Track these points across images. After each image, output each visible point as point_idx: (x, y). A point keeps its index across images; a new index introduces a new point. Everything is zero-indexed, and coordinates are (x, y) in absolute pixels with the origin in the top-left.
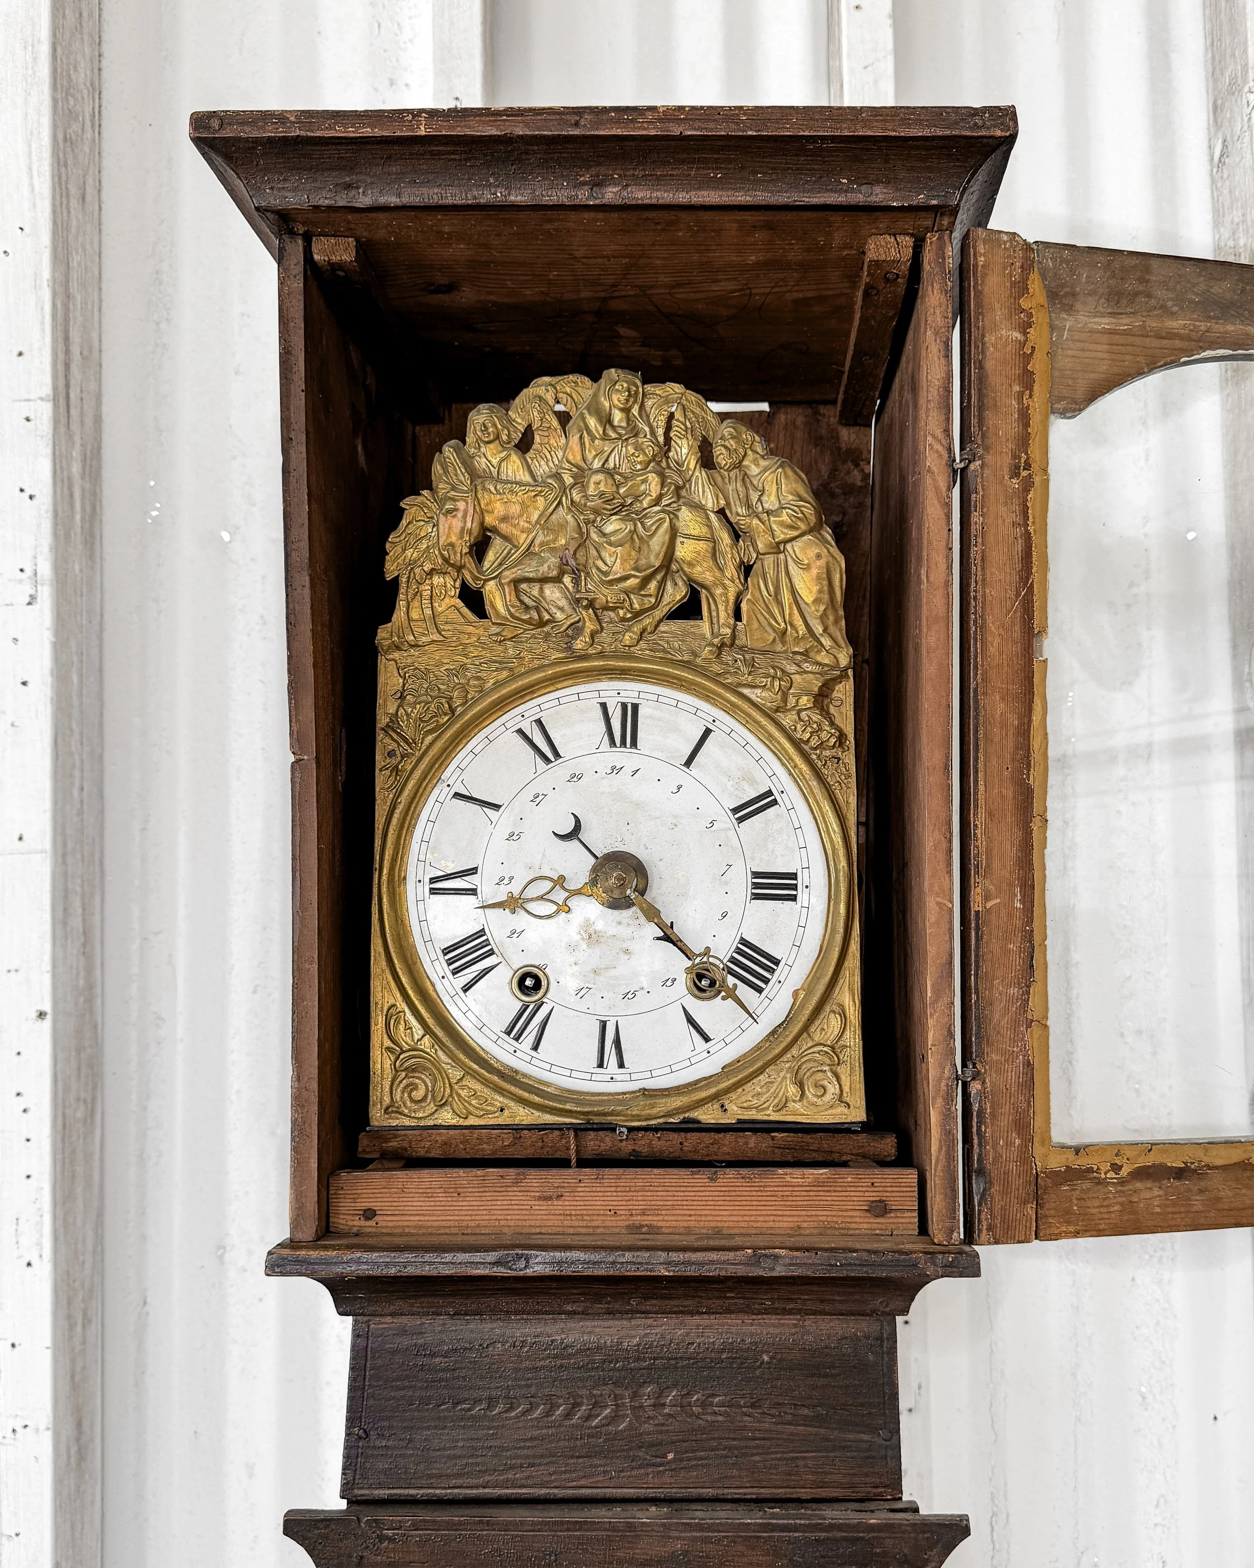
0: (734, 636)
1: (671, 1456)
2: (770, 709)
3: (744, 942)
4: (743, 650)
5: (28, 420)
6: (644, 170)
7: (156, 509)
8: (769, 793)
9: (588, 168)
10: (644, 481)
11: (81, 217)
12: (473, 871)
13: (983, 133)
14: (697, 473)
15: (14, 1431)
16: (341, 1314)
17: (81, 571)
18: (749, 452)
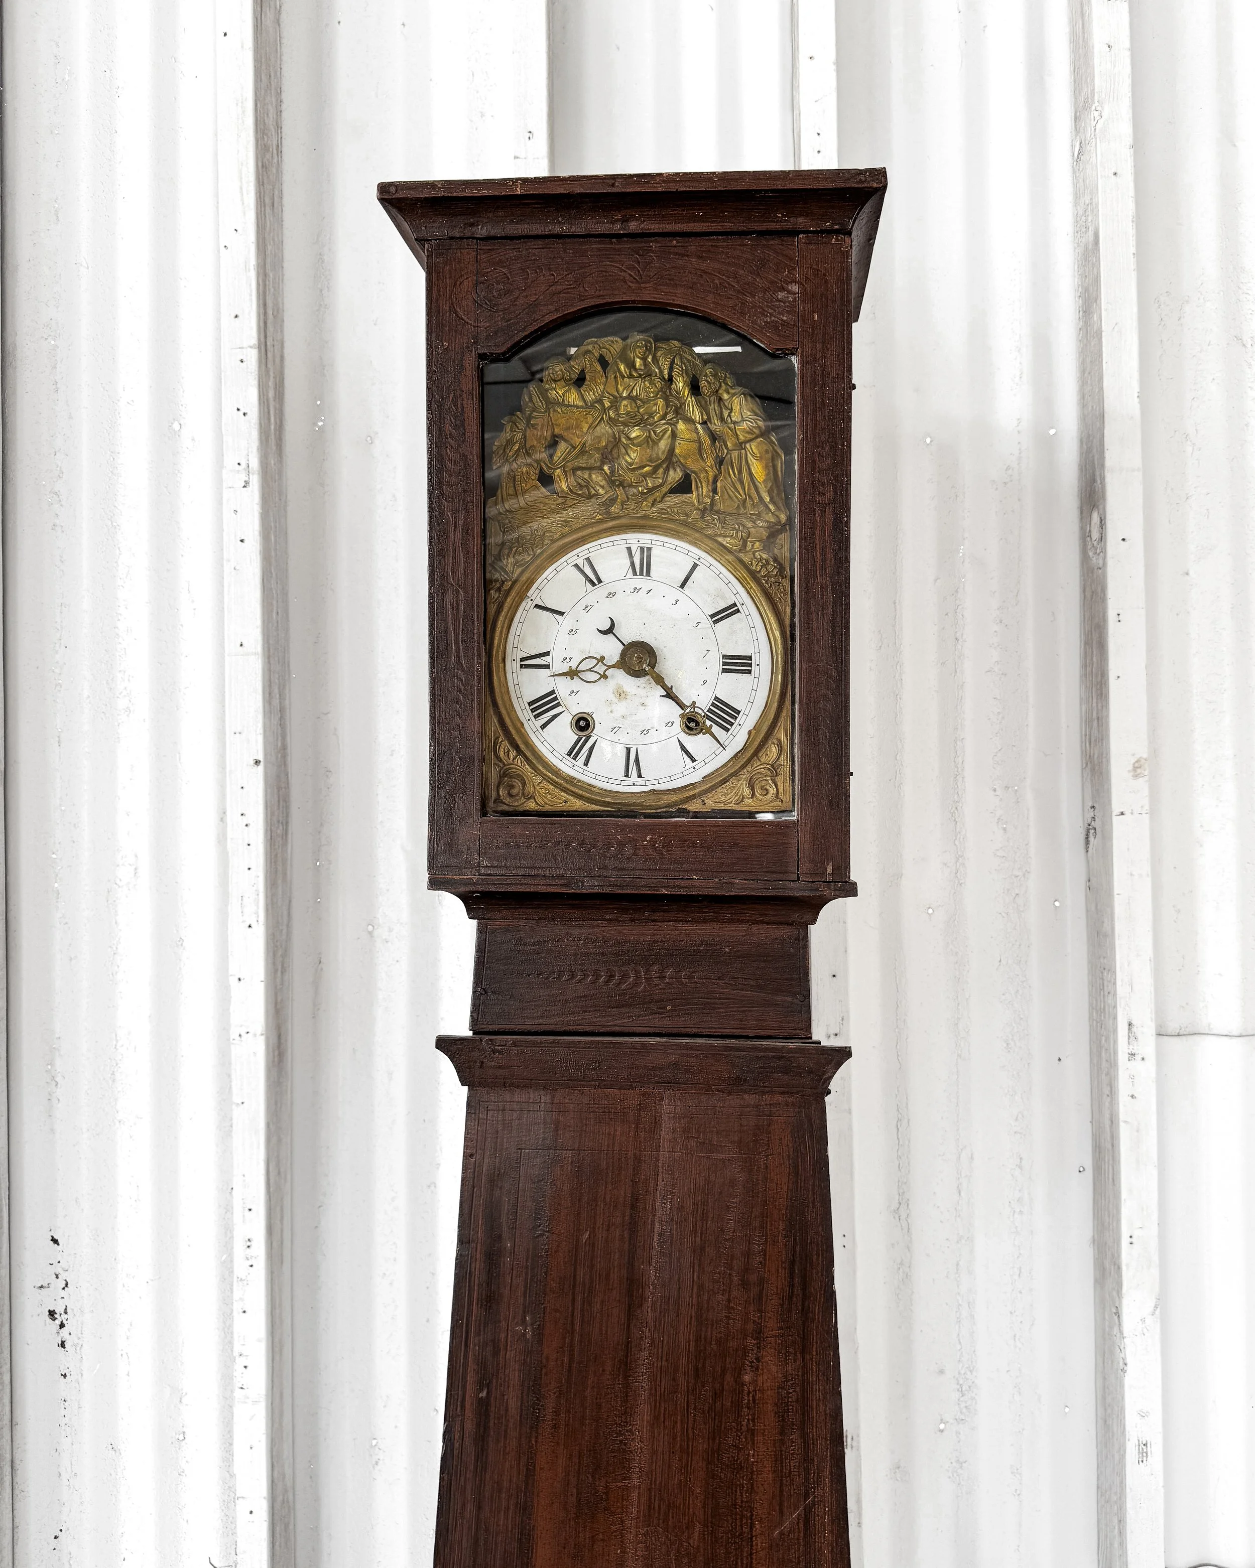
0: (713, 503)
1: (669, 1008)
2: (735, 551)
3: (716, 699)
4: (718, 512)
5: (242, 361)
6: (655, 211)
7: (322, 421)
8: (735, 605)
9: (619, 212)
10: (656, 404)
11: (271, 219)
12: (547, 654)
13: (865, 185)
14: (689, 399)
15: (240, 1035)
16: (470, 918)
17: (275, 464)
18: (723, 385)
